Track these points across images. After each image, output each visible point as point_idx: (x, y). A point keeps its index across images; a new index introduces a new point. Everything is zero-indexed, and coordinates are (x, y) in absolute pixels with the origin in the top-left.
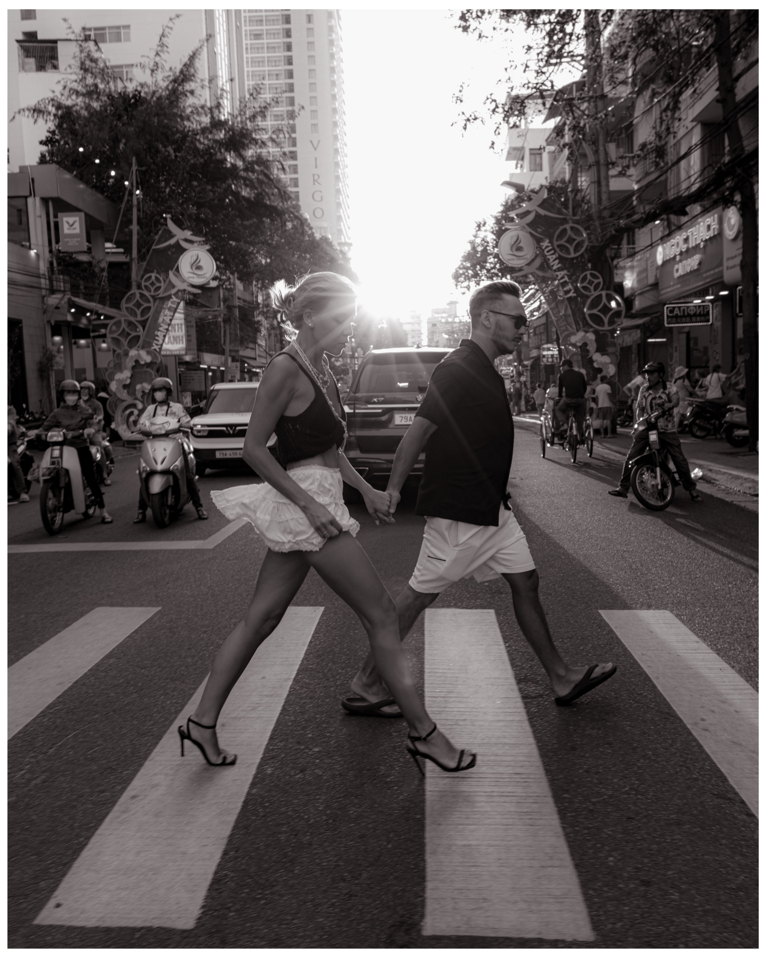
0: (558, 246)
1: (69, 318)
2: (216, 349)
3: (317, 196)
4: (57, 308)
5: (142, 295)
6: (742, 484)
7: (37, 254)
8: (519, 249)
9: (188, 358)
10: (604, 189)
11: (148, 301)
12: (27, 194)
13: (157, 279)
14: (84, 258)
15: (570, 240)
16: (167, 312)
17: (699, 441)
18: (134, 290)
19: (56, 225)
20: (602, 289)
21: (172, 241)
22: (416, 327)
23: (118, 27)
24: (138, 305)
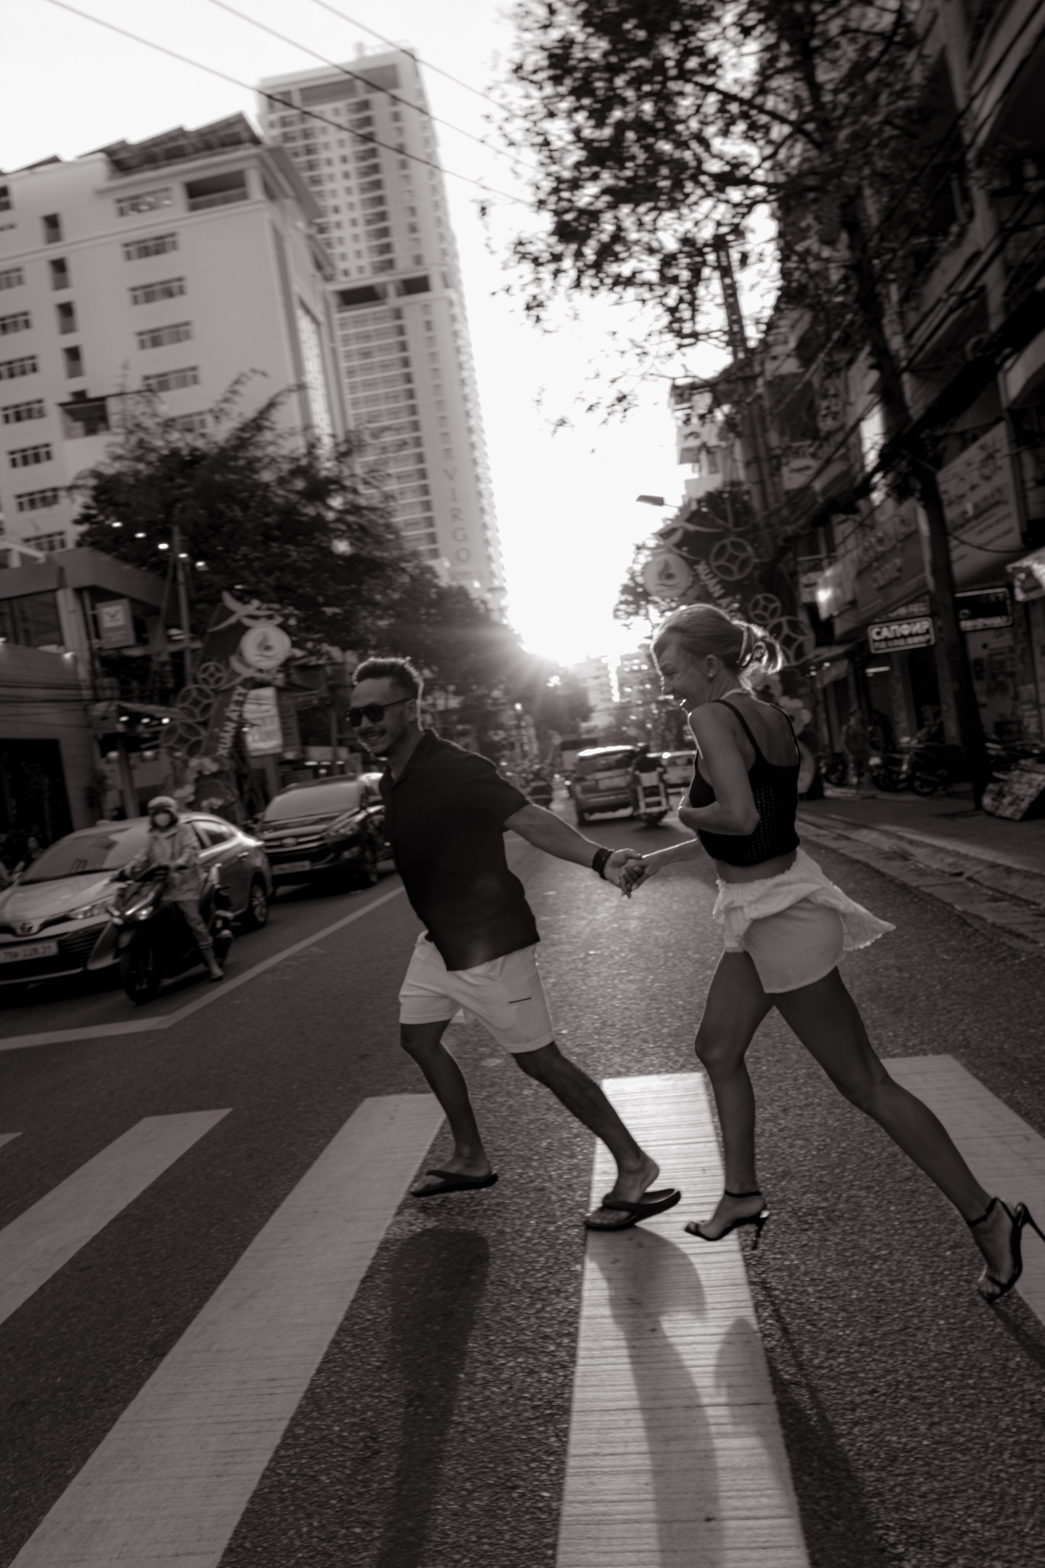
0: (719, 567)
1: (120, 728)
2: (325, 741)
3: (460, 535)
4: (104, 718)
5: (200, 691)
6: (942, 860)
7: (75, 658)
8: (670, 576)
9: (290, 756)
10: (769, 489)
11: (207, 697)
12: (54, 586)
13: (218, 669)
14: (137, 652)
15: (732, 559)
16: (233, 707)
17: (923, 799)
18: (191, 686)
19: (95, 618)
20: (782, 615)
21: (232, 620)
22: (602, 680)
23: (183, 371)
24: (196, 703)
